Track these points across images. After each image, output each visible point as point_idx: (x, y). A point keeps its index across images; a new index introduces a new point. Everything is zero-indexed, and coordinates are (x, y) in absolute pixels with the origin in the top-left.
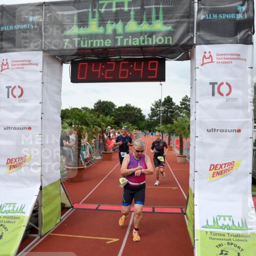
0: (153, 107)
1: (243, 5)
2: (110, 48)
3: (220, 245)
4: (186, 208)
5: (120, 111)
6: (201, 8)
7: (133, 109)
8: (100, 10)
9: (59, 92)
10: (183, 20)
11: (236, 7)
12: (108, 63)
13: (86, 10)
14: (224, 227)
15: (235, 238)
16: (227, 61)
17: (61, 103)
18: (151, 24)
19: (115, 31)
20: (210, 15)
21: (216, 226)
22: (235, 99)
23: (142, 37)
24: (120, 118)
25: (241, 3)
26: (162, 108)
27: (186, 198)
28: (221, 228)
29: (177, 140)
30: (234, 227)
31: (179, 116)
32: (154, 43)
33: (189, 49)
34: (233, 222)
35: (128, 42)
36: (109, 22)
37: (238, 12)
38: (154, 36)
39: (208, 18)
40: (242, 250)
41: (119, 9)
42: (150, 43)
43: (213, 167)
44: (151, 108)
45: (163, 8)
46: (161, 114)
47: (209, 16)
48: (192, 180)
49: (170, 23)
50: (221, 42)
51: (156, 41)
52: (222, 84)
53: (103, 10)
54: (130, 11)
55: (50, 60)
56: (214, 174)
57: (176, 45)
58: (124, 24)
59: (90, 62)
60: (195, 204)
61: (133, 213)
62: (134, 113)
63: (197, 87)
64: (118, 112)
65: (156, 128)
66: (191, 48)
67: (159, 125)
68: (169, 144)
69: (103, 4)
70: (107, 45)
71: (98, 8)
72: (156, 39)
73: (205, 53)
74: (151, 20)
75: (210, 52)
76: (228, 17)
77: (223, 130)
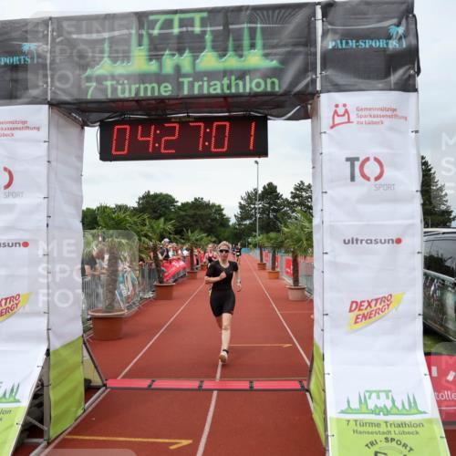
0: (243, 202)
1: (398, 25)
2: (169, 98)
3: (372, 444)
4: (309, 380)
5: (185, 211)
6: (328, 30)
7: (208, 206)
8: (151, 31)
9: (78, 178)
10: (297, 49)
11: (387, 29)
12: (166, 125)
13: (125, 32)
14: (377, 411)
15: (397, 430)
16: (375, 120)
17: (82, 197)
18: (241, 56)
19: (178, 68)
20: (344, 42)
21: (364, 410)
22: (389, 187)
23: (225, 79)
24: (185, 223)
25: (395, 21)
26: (259, 205)
27: (308, 363)
28: (373, 412)
29: (288, 261)
30: (394, 411)
31: (290, 217)
32: (248, 90)
33: (308, 100)
34: (393, 401)
35: (201, 87)
36: (167, 52)
37: (389, 37)
38: (247, 78)
39: (340, 47)
40: (411, 449)
41: (184, 29)
42: (241, 91)
43: (356, 305)
44: (240, 203)
45: (262, 29)
46: (258, 215)
47: (342, 43)
48: (319, 330)
49: (275, 54)
50: (364, 88)
51: (251, 86)
52: (367, 159)
53: (156, 32)
54: (204, 33)
55: (62, 121)
56: (357, 318)
57: (286, 94)
58: (194, 56)
59: (134, 123)
60: (326, 372)
61: (215, 393)
62: (210, 214)
63: (324, 167)
64: (182, 213)
65: (250, 240)
66: (313, 98)
67: (254, 233)
68: (274, 267)
69: (157, 21)
70: (164, 94)
71: (148, 28)
72: (251, 83)
73: (337, 106)
74: (242, 50)
75: (345, 105)
76: (371, 46)
77: (371, 241)
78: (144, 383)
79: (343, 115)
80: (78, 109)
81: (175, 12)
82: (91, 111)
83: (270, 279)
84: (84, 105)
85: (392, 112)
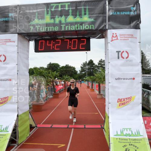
0: (82, 66)
1: (134, 7)
2: (57, 32)
3: (125, 146)
4: (104, 125)
6: (110, 9)
7: (70, 67)
8: (51, 9)
10: (100, 15)
11: (130, 8)
12: (57, 40)
13: (43, 10)
14: (127, 135)
15: (133, 141)
16: (126, 38)
18: (81, 17)
19: (60, 21)
20: (116, 12)
21: (122, 135)
22: (131, 61)
23: (76, 25)
24: (63, 73)
25: (133, 5)
26: (87, 67)
28: (125, 135)
29: (97, 85)
30: (132, 135)
31: (98, 71)
34: (132, 132)
35: (68, 28)
36: (57, 16)
37: (131, 11)
38: (83, 25)
39: (114, 14)
40: (138, 148)
41: (62, 9)
42: (81, 29)
43: (120, 100)
46: (87, 70)
48: (107, 108)
49: (93, 17)
50: (122, 28)
52: (123, 52)
53: (53, 10)
54: (69, 10)
55: (22, 39)
56: (120, 104)
57: (96, 30)
58: (65, 17)
59: (46, 40)
60: (110, 122)
61: (73, 129)
62: (71, 70)
63: (109, 54)
64: (62, 70)
65: (84, 79)
66: (105, 31)
67: (86, 76)
68: (92, 87)
69: (53, 6)
70: (56, 30)
72: (85, 26)
73: (113, 34)
74: (82, 15)
75: (116, 34)
76: (125, 14)
77: (125, 79)
78: (49, 126)
79: (115, 37)
80: (27, 35)
81: (59, 3)
82: (32, 36)
83: (91, 91)
84: (29, 34)
85: (132, 36)
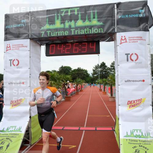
0: (94, 69)
2: (68, 36)
3: (135, 147)
4: (115, 127)
6: (119, 12)
7: (82, 70)
8: (61, 14)
9: (39, 62)
10: (109, 18)
11: (138, 10)
12: (67, 44)
13: (53, 15)
14: (137, 136)
15: (143, 143)
16: (135, 41)
18: (90, 21)
19: (70, 26)
20: (124, 15)
21: (132, 136)
22: (140, 63)
23: (85, 29)
24: (75, 76)
25: (141, 8)
26: (99, 69)
27: (115, 121)
28: (135, 137)
29: (109, 88)
30: (142, 137)
31: (110, 73)
32: (93, 33)
34: (142, 133)
35: (78, 32)
36: (67, 21)
39: (123, 17)
40: (148, 149)
43: (130, 102)
45: (97, 12)
46: (99, 73)
48: (118, 110)
49: (102, 20)
52: (132, 54)
53: (63, 14)
54: (78, 14)
55: (34, 44)
56: (130, 106)
57: (105, 33)
58: (75, 22)
59: (56, 44)
60: (119, 124)
61: (84, 131)
62: (83, 73)
63: (118, 57)
64: (74, 73)
65: (96, 81)
66: (114, 34)
67: (98, 79)
68: (104, 90)
69: (63, 11)
70: (66, 35)
71: (60, 14)
72: (94, 30)
73: (122, 37)
75: (125, 37)
76: (133, 16)
77: (134, 81)
78: (61, 128)
79: (124, 40)
80: (39, 40)
81: (69, 8)
82: (43, 40)
83: (103, 94)
84: (41, 39)
85: (141, 38)
